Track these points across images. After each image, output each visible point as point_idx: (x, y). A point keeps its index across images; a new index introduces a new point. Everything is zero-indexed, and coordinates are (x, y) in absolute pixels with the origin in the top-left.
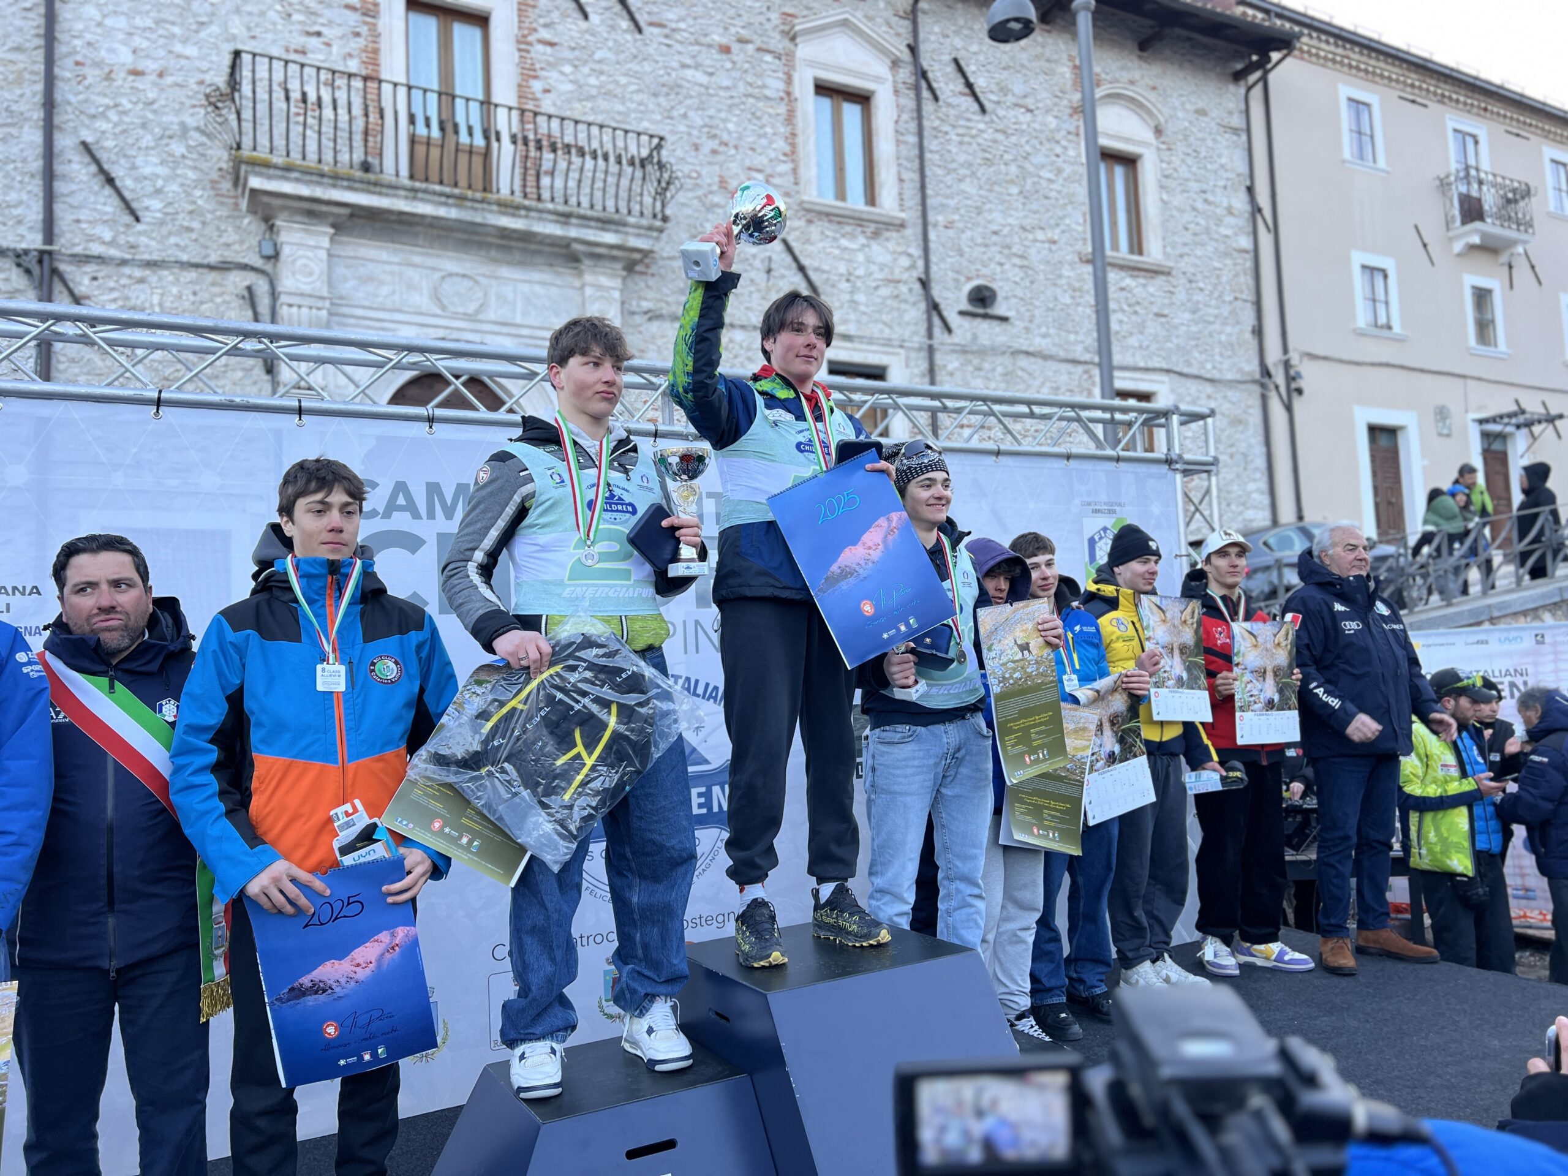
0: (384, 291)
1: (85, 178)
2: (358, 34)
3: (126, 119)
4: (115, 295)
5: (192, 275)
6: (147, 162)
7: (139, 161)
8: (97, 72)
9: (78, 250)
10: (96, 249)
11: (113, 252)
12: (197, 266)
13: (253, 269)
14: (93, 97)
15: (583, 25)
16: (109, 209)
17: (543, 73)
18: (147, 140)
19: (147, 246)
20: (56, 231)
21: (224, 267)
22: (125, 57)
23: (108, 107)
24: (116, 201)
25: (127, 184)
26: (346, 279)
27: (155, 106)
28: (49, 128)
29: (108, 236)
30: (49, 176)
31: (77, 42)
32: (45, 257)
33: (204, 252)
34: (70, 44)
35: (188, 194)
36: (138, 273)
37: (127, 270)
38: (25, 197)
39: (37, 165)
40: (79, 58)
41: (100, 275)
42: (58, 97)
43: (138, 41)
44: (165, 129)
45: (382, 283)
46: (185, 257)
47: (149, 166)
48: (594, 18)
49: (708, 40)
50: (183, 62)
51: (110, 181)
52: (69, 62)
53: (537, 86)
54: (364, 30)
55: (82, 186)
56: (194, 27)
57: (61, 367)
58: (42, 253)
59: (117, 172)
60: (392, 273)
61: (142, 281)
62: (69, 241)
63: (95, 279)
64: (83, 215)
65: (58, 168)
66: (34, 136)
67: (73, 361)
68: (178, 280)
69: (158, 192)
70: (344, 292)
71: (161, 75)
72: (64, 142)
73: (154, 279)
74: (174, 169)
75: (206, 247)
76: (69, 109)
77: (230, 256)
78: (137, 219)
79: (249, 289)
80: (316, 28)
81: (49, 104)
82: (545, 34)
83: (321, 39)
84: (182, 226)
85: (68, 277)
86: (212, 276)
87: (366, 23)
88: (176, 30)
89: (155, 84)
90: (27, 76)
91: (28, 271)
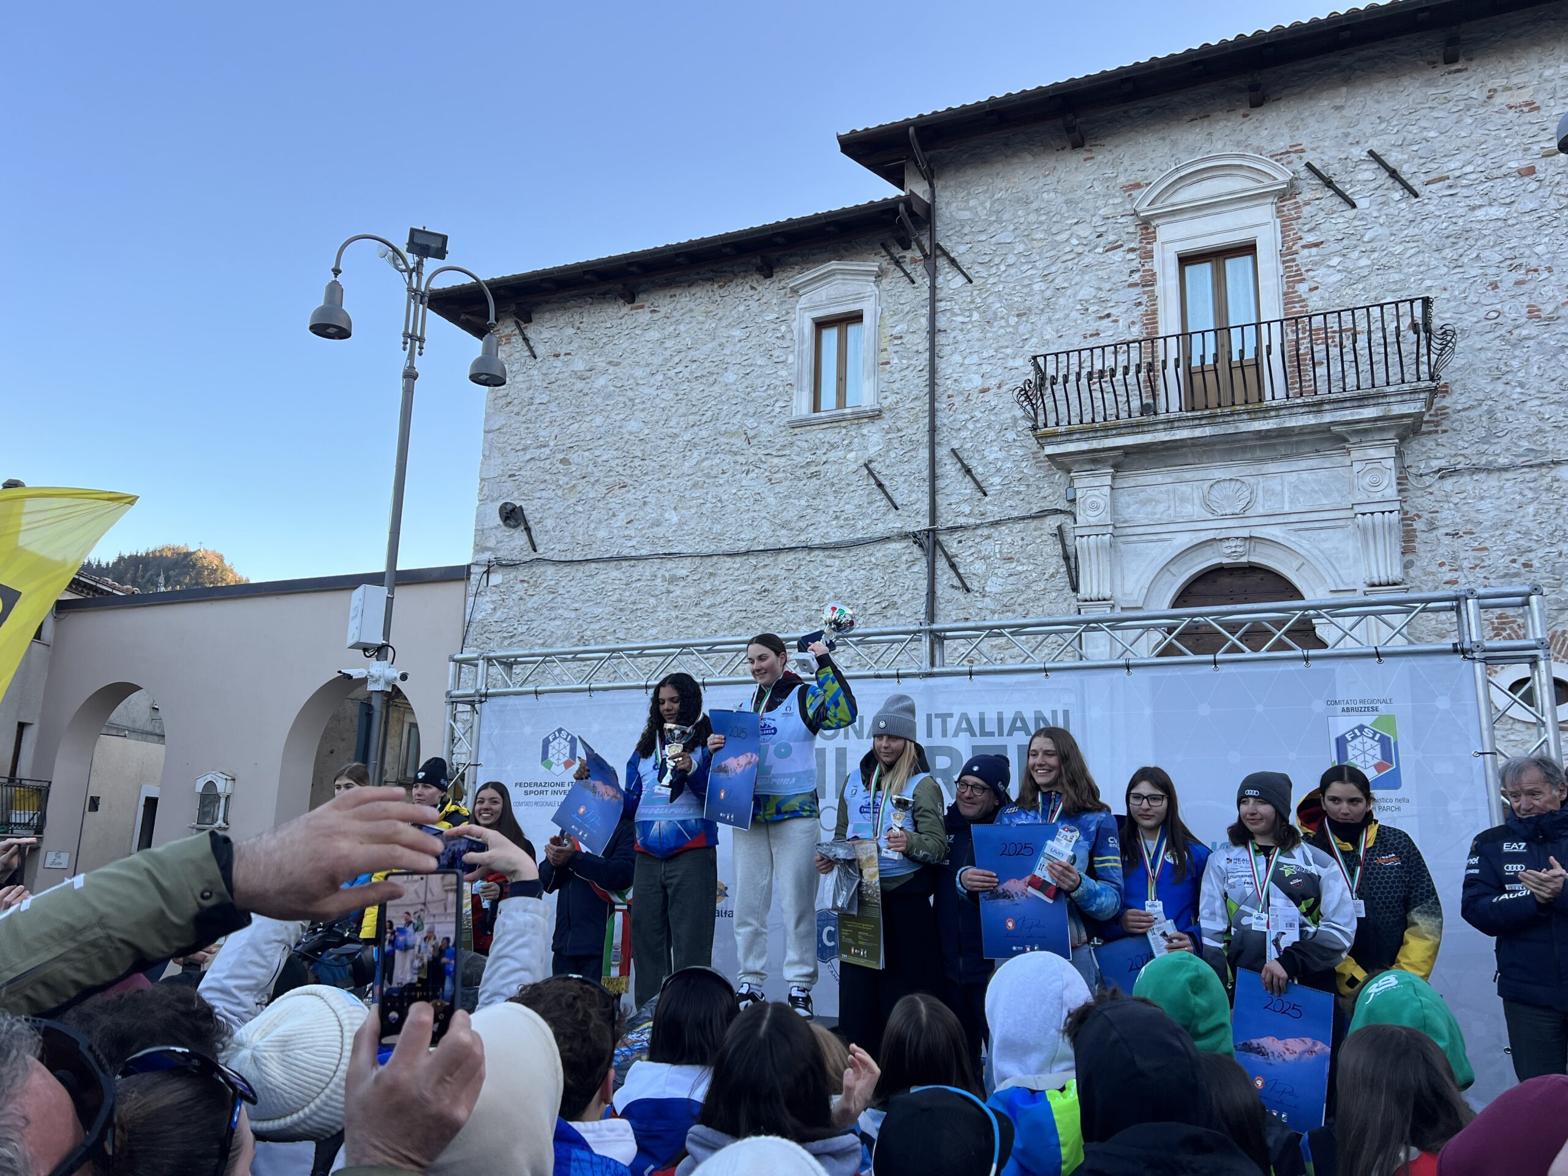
0: (1161, 508)
1: (953, 474)
2: (1140, 304)
3: (979, 425)
4: (973, 550)
5: (1019, 526)
6: (991, 452)
7: (986, 453)
8: (961, 398)
9: (950, 524)
10: (961, 521)
11: (972, 521)
12: (1024, 518)
13: (1062, 512)
14: (959, 416)
15: (1352, 213)
16: (968, 491)
17: (1311, 274)
18: (992, 435)
19: (992, 511)
20: (938, 514)
21: (1042, 514)
22: (977, 382)
23: (967, 421)
24: (972, 485)
25: (979, 471)
26: (1129, 505)
27: (996, 411)
28: (933, 445)
29: (967, 510)
30: (933, 477)
31: (949, 382)
32: (932, 533)
33: (1028, 507)
34: (945, 385)
35: (1018, 467)
36: (986, 532)
37: (979, 532)
38: (920, 495)
39: (926, 473)
40: (950, 392)
41: (963, 538)
42: (938, 423)
43: (986, 368)
44: (1002, 425)
45: (1158, 502)
46: (1015, 514)
47: (993, 453)
48: (1362, 203)
49: (1504, 170)
50: (1013, 372)
51: (968, 471)
52: (944, 398)
53: (1302, 288)
54: (1144, 299)
55: (953, 479)
56: (1021, 344)
57: (941, 607)
58: (929, 530)
59: (972, 464)
60: (1167, 492)
61: (988, 537)
62: (946, 519)
63: (960, 542)
64: (953, 499)
65: (939, 471)
66: (924, 453)
67: (948, 601)
68: (1011, 531)
69: (999, 470)
70: (1127, 517)
71: (999, 387)
72: (942, 452)
73: (996, 534)
74: (1008, 451)
75: (1030, 503)
76: (945, 429)
77: (1047, 505)
78: (985, 495)
79: (1059, 528)
80: (1107, 312)
81: (933, 430)
82: (1310, 238)
83: (1110, 319)
84: (1014, 491)
85: (944, 544)
86: (1034, 523)
87: (1145, 293)
88: (1009, 351)
89: (996, 394)
90: (921, 415)
91: (921, 546)
